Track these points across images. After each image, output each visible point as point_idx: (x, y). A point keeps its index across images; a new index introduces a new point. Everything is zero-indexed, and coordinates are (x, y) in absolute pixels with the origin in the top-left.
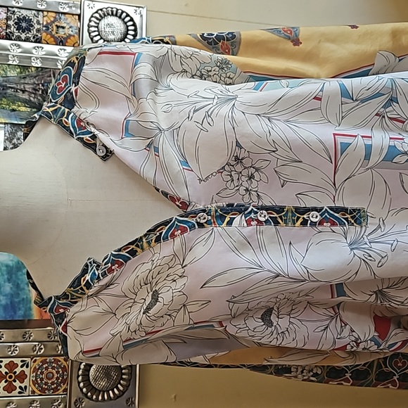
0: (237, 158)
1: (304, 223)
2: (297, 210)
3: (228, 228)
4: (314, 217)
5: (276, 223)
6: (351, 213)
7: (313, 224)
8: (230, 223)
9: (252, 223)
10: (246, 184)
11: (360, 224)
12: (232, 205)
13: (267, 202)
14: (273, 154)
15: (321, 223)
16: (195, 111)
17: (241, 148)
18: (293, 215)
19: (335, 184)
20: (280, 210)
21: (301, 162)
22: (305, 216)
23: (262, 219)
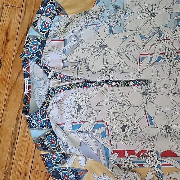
0: (106, 67)
1: (128, 85)
2: (125, 81)
3: (102, 87)
4: (131, 83)
5: (118, 86)
6: (145, 81)
7: (131, 85)
8: (102, 86)
9: (110, 86)
10: (108, 74)
11: (147, 85)
12: (104, 81)
13: (115, 79)
14: (118, 64)
15: (134, 85)
16: (93, 53)
17: (108, 63)
18: (124, 83)
19: (139, 72)
20: (119, 81)
21: (128, 66)
22: (128, 83)
23: (113, 85)
